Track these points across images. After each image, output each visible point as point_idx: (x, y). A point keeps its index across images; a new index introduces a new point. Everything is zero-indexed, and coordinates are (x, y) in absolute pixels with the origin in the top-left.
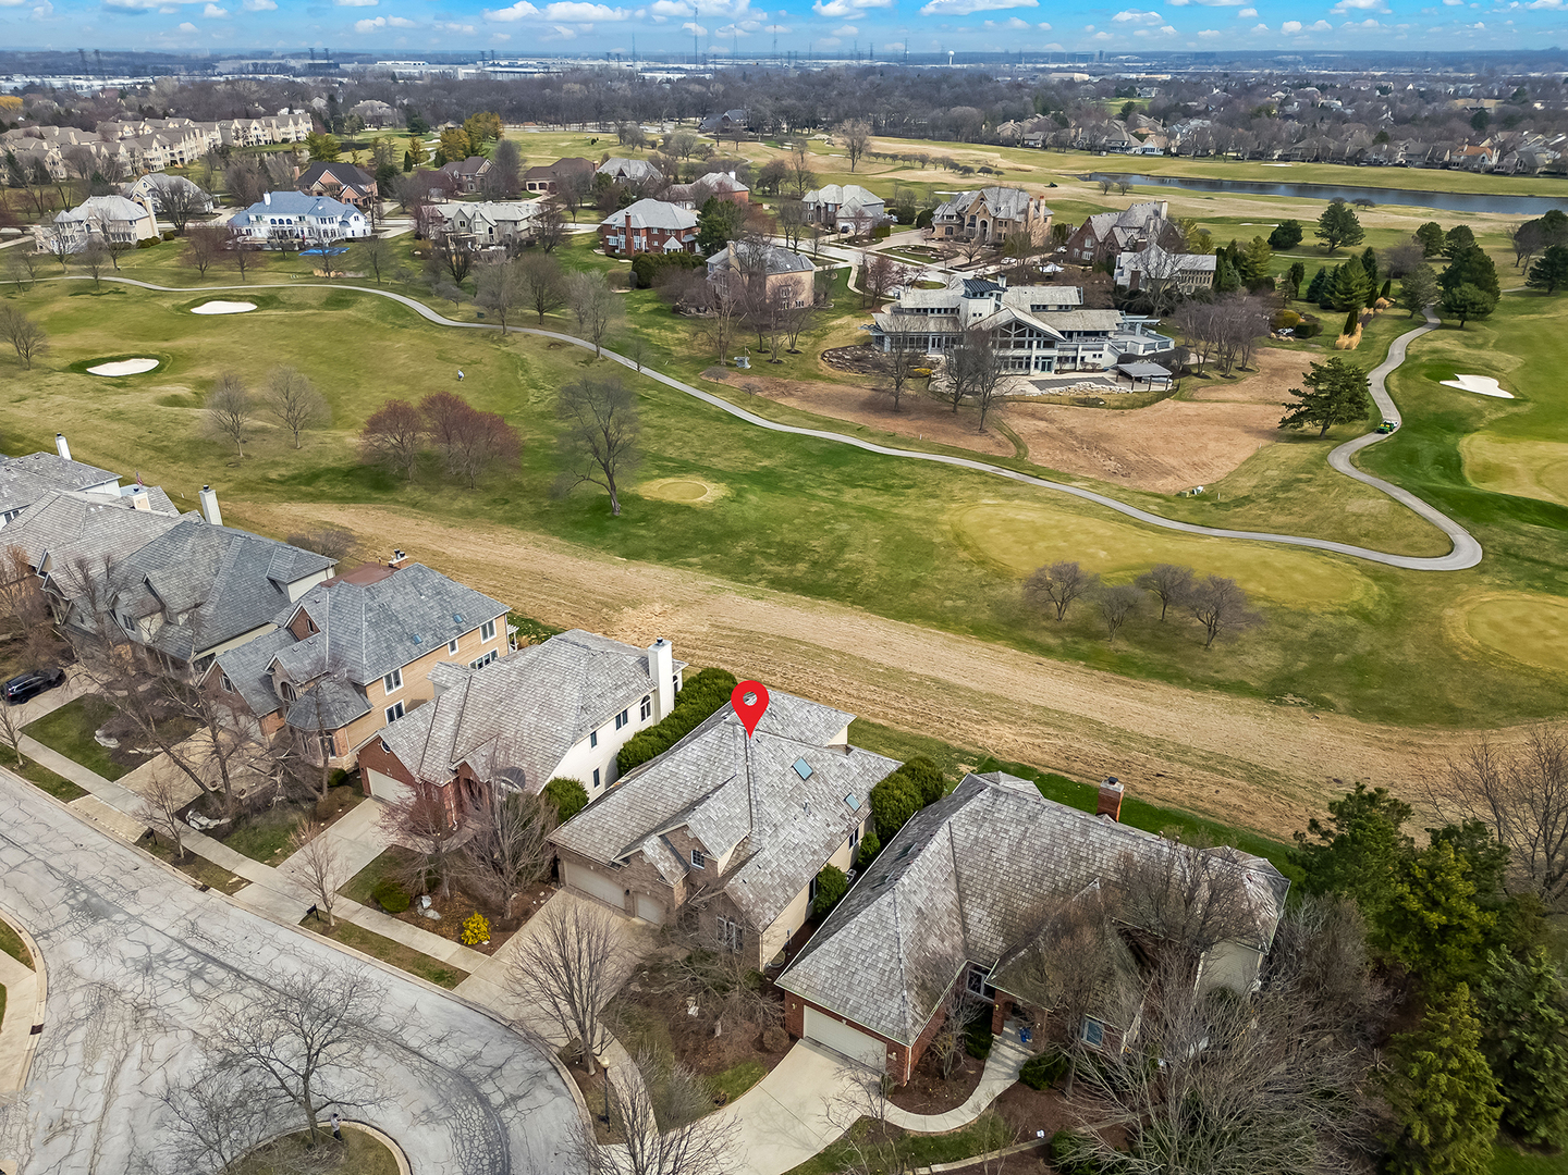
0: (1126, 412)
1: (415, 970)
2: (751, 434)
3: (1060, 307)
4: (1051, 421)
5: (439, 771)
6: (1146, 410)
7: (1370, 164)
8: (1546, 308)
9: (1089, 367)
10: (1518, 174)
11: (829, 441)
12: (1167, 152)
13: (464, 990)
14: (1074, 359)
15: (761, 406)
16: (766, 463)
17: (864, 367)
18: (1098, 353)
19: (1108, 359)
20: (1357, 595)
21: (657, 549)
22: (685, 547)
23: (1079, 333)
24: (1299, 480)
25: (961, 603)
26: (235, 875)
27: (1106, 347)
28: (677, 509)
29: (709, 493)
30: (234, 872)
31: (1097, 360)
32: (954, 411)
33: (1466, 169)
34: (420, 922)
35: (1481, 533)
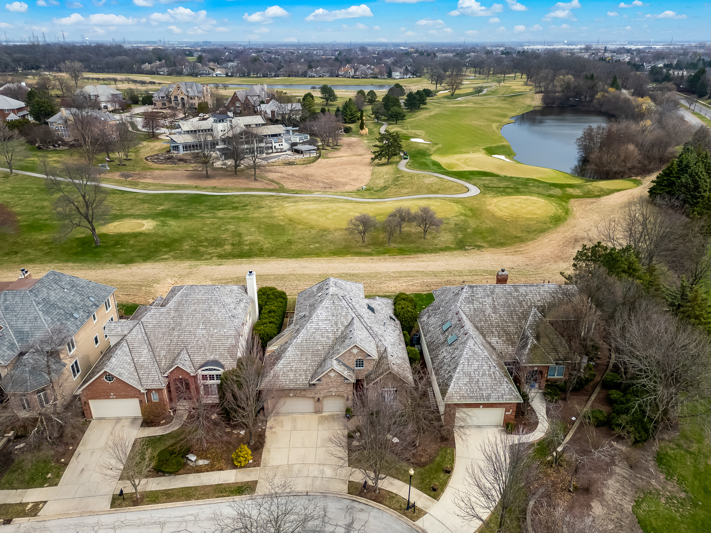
0: (308, 165)
1: (220, 495)
2: (141, 197)
3: (256, 125)
4: (281, 173)
5: (157, 380)
6: (315, 164)
7: (310, 77)
8: (414, 116)
9: (279, 150)
10: (363, 78)
11: (186, 194)
12: (227, 75)
13: (261, 489)
14: (271, 147)
15: (135, 184)
16: (161, 208)
17: (174, 161)
18: (281, 144)
19: (286, 146)
20: (457, 209)
21: (139, 256)
22: (154, 252)
23: (269, 135)
24: (399, 177)
25: (317, 245)
26: (28, 503)
27: (283, 140)
28: (135, 235)
29: (148, 225)
30: (25, 501)
31: (281, 147)
32: (236, 174)
33: (345, 77)
34: (198, 470)
35: (472, 182)
